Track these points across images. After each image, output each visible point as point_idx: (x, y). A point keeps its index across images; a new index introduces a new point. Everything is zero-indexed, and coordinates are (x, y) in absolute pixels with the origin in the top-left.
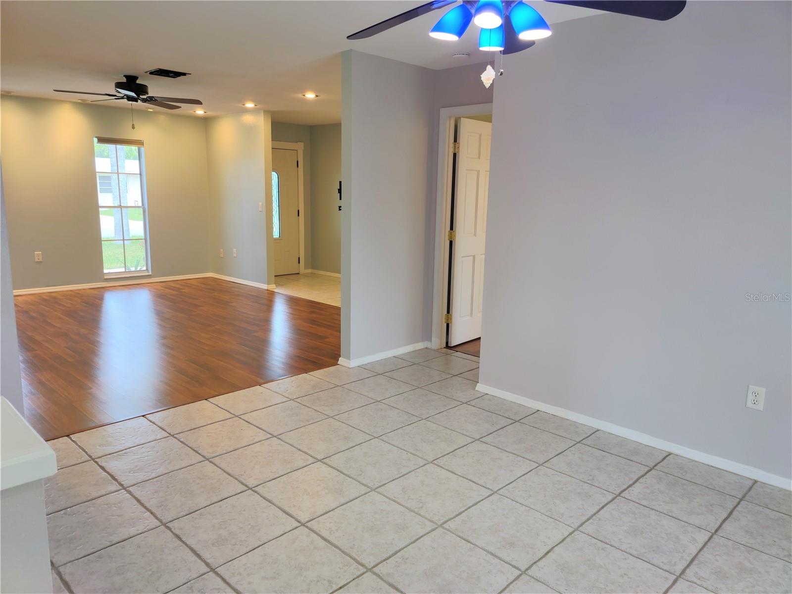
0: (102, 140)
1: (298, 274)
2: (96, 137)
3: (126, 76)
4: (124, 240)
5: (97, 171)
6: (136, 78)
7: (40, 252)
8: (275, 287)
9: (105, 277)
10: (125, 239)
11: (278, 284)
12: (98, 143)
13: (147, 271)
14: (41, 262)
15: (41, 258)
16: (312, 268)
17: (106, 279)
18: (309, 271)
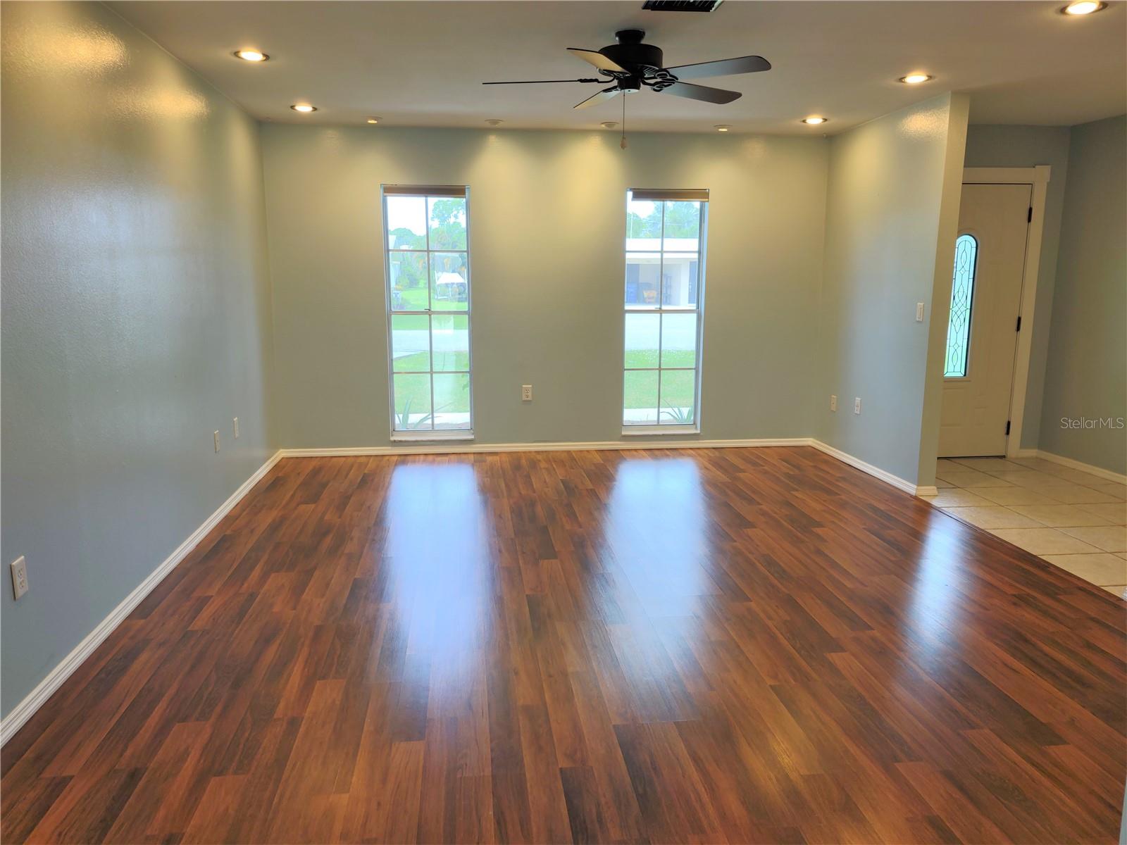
0: (640, 194)
1: (1004, 457)
2: (631, 190)
3: (619, 34)
4: (660, 369)
5: (627, 249)
6: (638, 34)
7: (531, 386)
8: (936, 492)
9: (624, 433)
10: (662, 367)
11: (944, 483)
12: (633, 200)
13: (694, 426)
14: (530, 401)
15: (530, 394)
16: (1040, 447)
17: (625, 436)
18: (1033, 453)
